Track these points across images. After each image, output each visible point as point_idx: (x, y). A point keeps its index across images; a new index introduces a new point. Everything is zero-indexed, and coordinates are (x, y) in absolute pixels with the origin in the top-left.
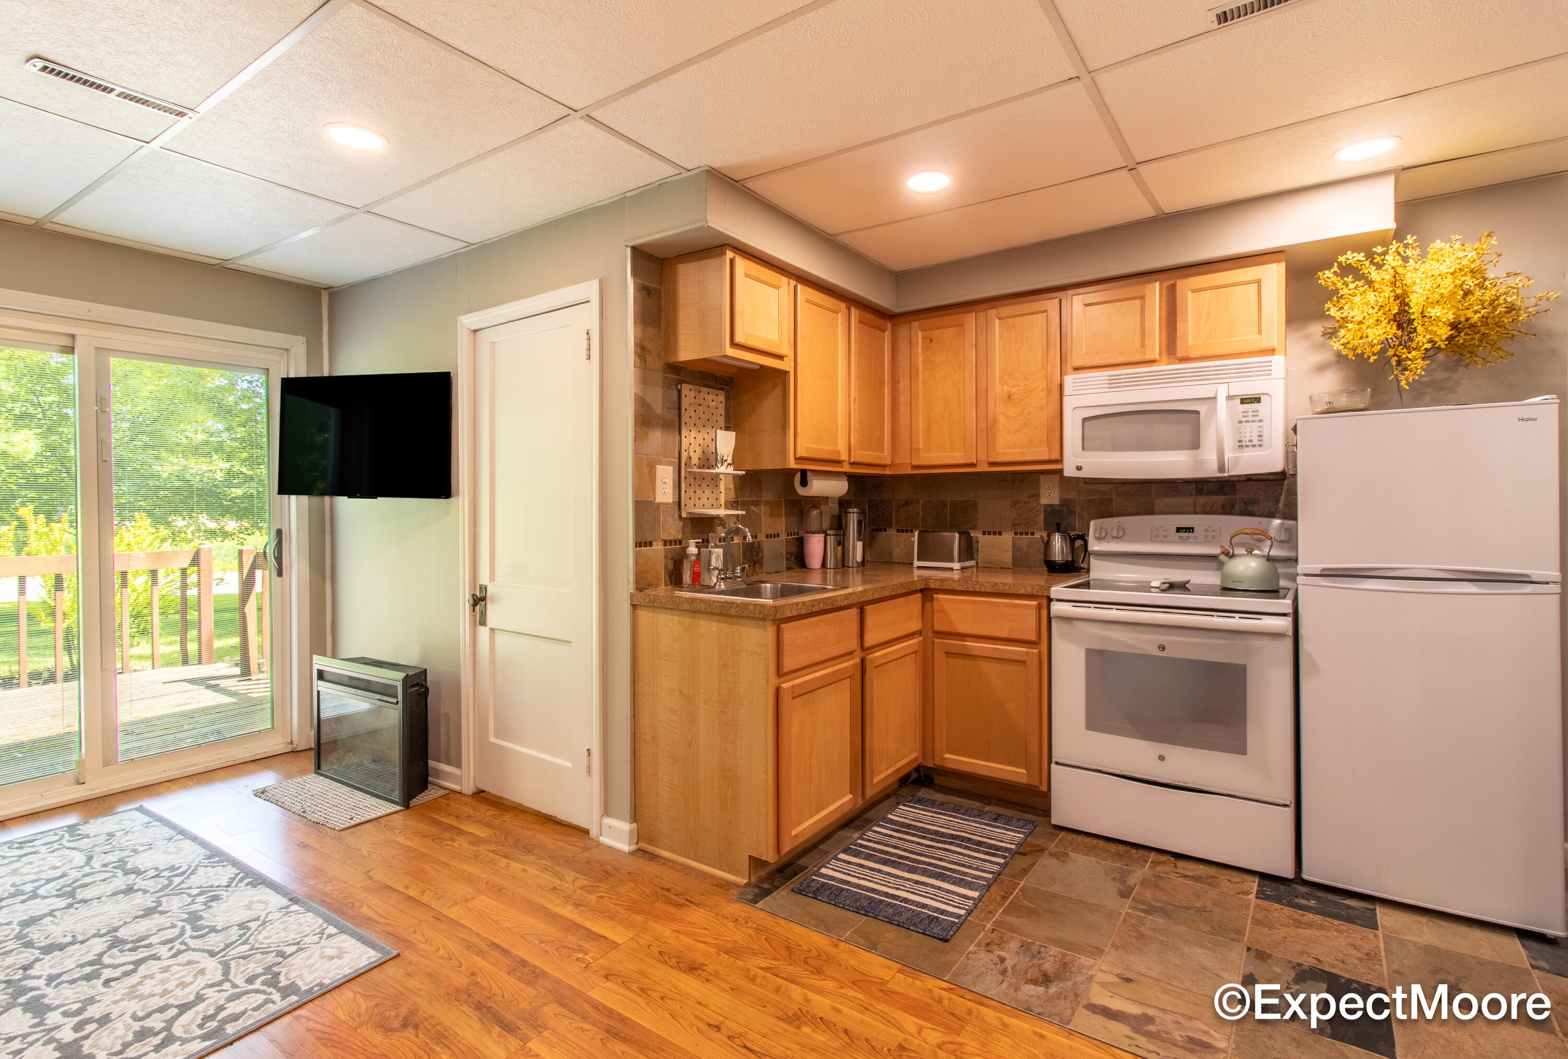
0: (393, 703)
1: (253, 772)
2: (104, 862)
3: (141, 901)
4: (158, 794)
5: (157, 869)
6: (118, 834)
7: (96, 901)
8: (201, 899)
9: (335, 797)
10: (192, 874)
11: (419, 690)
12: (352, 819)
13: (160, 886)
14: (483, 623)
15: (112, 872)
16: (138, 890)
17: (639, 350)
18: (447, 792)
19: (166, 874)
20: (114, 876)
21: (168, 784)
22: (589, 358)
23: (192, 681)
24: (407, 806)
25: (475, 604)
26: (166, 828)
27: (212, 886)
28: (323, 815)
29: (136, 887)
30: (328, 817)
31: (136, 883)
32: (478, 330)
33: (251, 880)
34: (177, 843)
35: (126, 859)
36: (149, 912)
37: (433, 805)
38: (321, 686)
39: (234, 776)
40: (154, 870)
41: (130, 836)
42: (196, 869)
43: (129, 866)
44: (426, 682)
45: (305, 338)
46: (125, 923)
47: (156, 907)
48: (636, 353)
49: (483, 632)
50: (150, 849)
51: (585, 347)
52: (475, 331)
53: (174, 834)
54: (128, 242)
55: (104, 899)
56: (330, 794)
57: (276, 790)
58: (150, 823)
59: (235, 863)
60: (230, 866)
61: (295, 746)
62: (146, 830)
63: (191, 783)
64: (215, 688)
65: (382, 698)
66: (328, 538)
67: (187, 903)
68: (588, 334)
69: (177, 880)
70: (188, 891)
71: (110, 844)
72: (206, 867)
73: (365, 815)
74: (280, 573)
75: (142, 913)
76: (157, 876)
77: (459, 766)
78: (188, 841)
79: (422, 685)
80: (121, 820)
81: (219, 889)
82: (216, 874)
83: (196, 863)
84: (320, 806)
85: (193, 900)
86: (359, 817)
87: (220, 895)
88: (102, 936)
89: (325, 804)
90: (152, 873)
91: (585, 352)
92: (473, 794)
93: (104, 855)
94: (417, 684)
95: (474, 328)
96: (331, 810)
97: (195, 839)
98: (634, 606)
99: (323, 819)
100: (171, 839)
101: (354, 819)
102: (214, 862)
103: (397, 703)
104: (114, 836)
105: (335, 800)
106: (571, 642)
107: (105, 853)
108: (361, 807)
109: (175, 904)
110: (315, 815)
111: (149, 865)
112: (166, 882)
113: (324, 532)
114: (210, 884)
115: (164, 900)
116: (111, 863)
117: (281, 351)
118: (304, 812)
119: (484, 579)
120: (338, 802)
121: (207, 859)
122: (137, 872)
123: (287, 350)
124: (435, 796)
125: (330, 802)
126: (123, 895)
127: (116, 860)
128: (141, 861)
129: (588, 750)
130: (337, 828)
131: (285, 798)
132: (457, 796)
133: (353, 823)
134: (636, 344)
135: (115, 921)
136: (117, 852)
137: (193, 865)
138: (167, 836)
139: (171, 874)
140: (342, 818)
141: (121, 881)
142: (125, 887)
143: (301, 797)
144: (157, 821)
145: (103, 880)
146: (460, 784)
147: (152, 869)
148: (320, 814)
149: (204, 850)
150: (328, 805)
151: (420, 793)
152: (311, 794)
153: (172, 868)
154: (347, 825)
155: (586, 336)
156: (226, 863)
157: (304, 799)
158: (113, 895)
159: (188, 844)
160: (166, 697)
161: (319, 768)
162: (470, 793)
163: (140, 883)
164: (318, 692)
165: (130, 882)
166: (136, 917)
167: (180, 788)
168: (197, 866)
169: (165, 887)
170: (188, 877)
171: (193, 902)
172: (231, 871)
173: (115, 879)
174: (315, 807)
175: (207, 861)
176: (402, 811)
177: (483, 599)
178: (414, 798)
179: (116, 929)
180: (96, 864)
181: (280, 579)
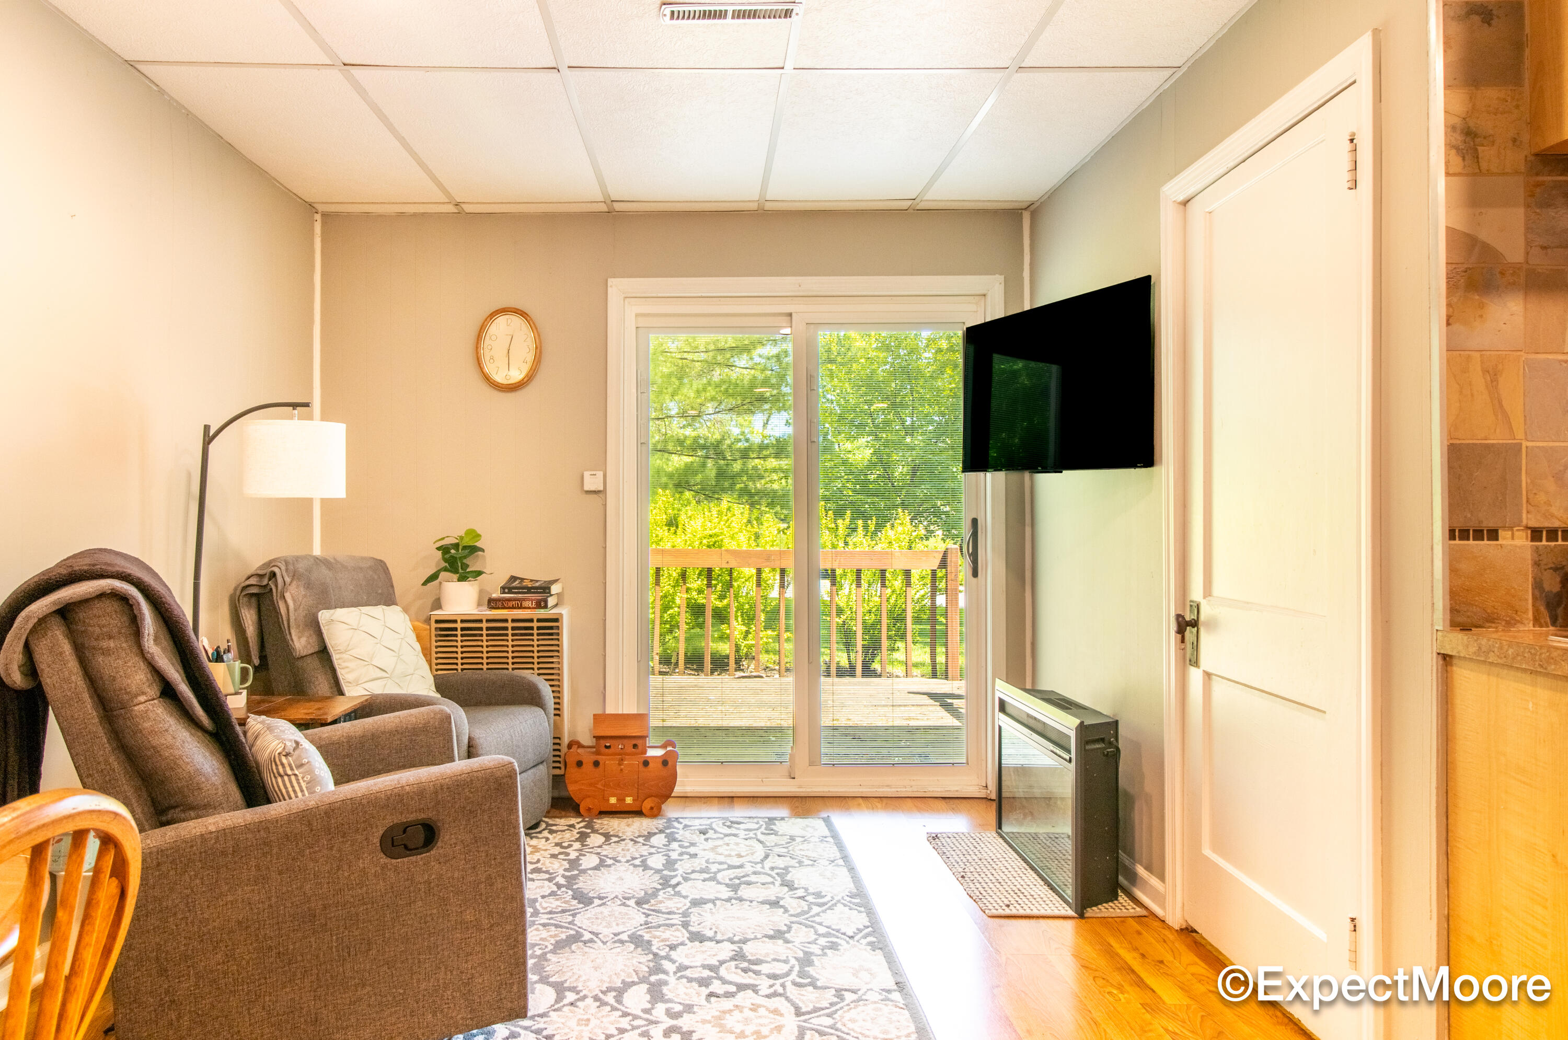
0: (1065, 760)
1: (938, 811)
2: (773, 865)
3: (779, 919)
4: (847, 809)
5: (806, 889)
6: (798, 840)
7: (748, 902)
8: (822, 941)
9: (1004, 870)
10: (830, 908)
11: (1105, 748)
12: (1008, 906)
13: (799, 910)
14: (1195, 663)
15: (774, 878)
16: (782, 907)
17: (1458, 138)
18: (1144, 913)
19: (810, 898)
20: (773, 883)
21: (860, 800)
22: (1354, 184)
23: (932, 696)
24: (1081, 916)
25: (1181, 630)
26: (835, 847)
27: (838, 931)
28: (981, 889)
29: (781, 903)
30: (984, 893)
31: (784, 898)
32: (1189, 201)
33: (875, 939)
34: (836, 868)
35: (790, 869)
36: (778, 935)
37: (1116, 925)
38: (1002, 720)
39: (920, 810)
40: (803, 890)
41: (805, 846)
42: (835, 905)
43: (788, 877)
44: (1117, 740)
45: (1003, 277)
46: (756, 938)
47: (785, 933)
48: (1449, 146)
49: (1195, 675)
50: (812, 865)
51: (1347, 165)
52: (1185, 203)
53: (838, 858)
54: (827, 204)
55: (754, 903)
56: (1000, 864)
57: (948, 840)
58: (826, 837)
59: (870, 913)
60: (865, 914)
61: (989, 792)
62: (819, 844)
63: (879, 805)
64: (947, 707)
65: (1055, 750)
66: (1028, 530)
67: (810, 940)
68: (1352, 141)
69: (816, 909)
70: (818, 927)
71: (787, 848)
72: (845, 905)
73: (1025, 907)
74: (975, 574)
75: (772, 933)
76: (802, 898)
77: (1162, 878)
78: (845, 870)
79: (1110, 743)
80: (807, 826)
81: (843, 936)
82: (849, 918)
83: (839, 898)
84: (983, 875)
85: (816, 939)
86: (1018, 907)
87: (840, 945)
88: (733, 943)
89: (989, 875)
90: (801, 893)
91: (1347, 176)
92: (1182, 930)
93: (777, 857)
94: (1102, 740)
95: (1181, 198)
96: (991, 885)
97: (851, 869)
98: (1446, 659)
99: (978, 894)
100: (833, 861)
101: (1011, 907)
102: (854, 904)
103: (1070, 761)
104: (794, 840)
105: (1002, 875)
106: (1324, 712)
107: (779, 856)
108: (1026, 893)
109: (800, 935)
110: (972, 886)
111: (803, 883)
112: (806, 908)
113: (1024, 525)
114: (837, 927)
115: (795, 926)
116: (777, 868)
117: (977, 298)
118: (963, 877)
119: (1196, 593)
120: (1005, 877)
121: (850, 897)
122: (790, 886)
123: (985, 295)
124: (1124, 912)
125: (996, 875)
126: (768, 906)
127: (782, 866)
128: (799, 876)
129: (1353, 920)
130: (987, 911)
131: (953, 853)
132: (1156, 924)
133: (1007, 912)
134: (1451, 128)
135: (749, 931)
136: (788, 858)
137: (836, 898)
138: (832, 857)
139: (814, 901)
140: (999, 901)
141: (773, 892)
142: (774, 898)
143: (969, 857)
144: (832, 837)
145: (763, 884)
146: (1163, 906)
147: (803, 888)
148: (978, 885)
149: (852, 885)
150: (991, 877)
151: (1107, 902)
152: (980, 856)
153: (818, 895)
154: (1000, 912)
155: (1348, 146)
156: (862, 909)
157: (971, 860)
158: (763, 903)
159: (844, 872)
160: (902, 708)
161: (1000, 827)
162: (1177, 927)
163: (789, 901)
164: (1000, 728)
165: (780, 895)
166: (766, 936)
167: (868, 808)
168: (839, 901)
169: (804, 913)
170: (824, 912)
171: (814, 942)
172: (862, 920)
173: (772, 886)
174: (976, 875)
175: (848, 899)
176: (1074, 918)
177: (1194, 624)
178: (1096, 905)
179: (745, 941)
180: (768, 864)
181: (975, 579)
